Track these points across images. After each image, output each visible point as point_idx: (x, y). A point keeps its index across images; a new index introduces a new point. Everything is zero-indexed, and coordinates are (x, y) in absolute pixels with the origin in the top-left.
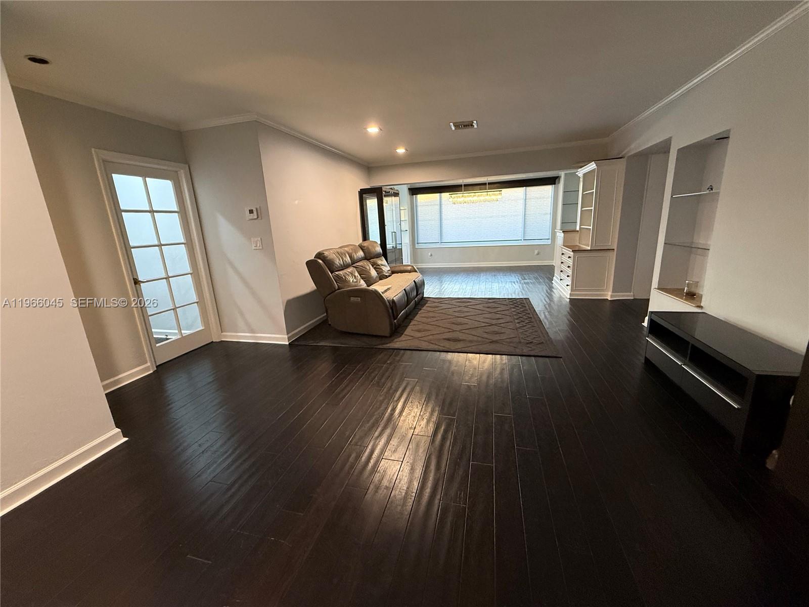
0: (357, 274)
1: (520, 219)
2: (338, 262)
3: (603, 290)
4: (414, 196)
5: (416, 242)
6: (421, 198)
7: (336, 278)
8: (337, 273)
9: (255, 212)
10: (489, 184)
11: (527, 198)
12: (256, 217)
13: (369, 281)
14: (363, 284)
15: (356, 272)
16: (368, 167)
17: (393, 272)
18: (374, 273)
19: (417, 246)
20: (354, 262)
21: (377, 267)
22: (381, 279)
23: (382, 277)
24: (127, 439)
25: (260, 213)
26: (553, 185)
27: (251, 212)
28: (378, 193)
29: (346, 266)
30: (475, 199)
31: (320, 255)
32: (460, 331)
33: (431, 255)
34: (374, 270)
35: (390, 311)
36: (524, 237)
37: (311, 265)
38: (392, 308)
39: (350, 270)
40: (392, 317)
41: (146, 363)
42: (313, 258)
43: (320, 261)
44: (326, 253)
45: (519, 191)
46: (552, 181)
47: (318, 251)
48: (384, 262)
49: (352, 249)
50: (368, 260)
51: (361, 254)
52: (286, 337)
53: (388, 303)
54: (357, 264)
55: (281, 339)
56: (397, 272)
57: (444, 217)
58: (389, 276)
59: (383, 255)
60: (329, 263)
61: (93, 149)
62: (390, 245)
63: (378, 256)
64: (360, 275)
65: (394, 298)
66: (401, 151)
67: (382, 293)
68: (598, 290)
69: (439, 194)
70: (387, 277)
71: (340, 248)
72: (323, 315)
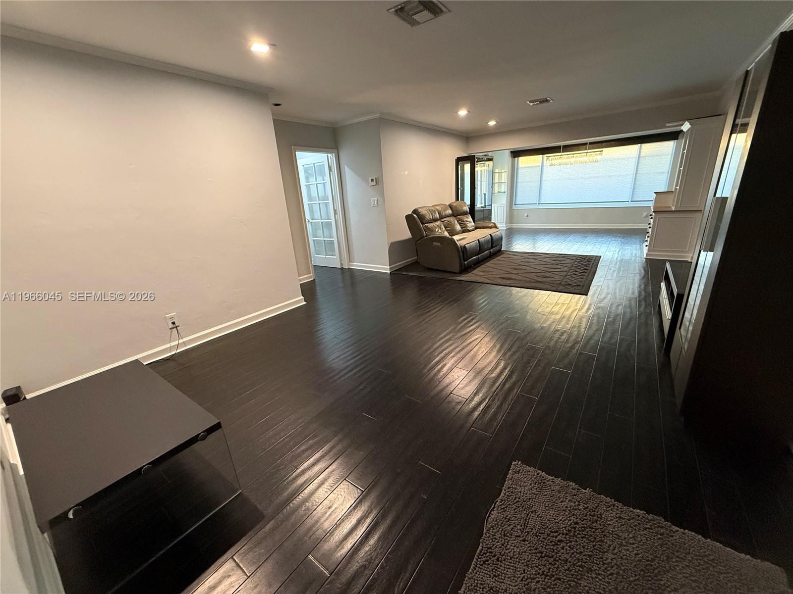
0: (443, 227)
1: (630, 179)
2: (429, 217)
3: (684, 252)
4: (516, 158)
5: (514, 203)
6: (523, 161)
7: (425, 228)
8: (426, 225)
9: (375, 180)
10: (591, 143)
11: (641, 156)
12: (375, 184)
13: (453, 232)
14: (446, 234)
15: (442, 225)
16: (466, 137)
17: (476, 228)
18: (458, 227)
19: (514, 207)
20: (442, 217)
21: (461, 223)
22: (463, 232)
23: (465, 230)
24: (306, 303)
25: (377, 182)
26: (676, 141)
27: (372, 180)
28: (472, 160)
29: (435, 220)
30: (572, 160)
31: (415, 211)
32: (517, 274)
33: (527, 216)
34: (458, 225)
35: (461, 254)
36: (632, 198)
37: (409, 218)
38: (463, 252)
39: (438, 223)
40: (462, 259)
41: (310, 273)
42: (410, 213)
43: (415, 216)
44: (420, 210)
45: (633, 149)
46: (674, 136)
47: (414, 209)
48: (470, 219)
49: (441, 208)
50: (455, 217)
51: (449, 212)
52: (389, 267)
53: (460, 249)
54: (445, 219)
55: (386, 269)
56: (480, 228)
57: (544, 177)
58: (472, 230)
59: (469, 214)
60: (422, 218)
61: (292, 146)
62: (479, 205)
63: (465, 213)
64: (445, 228)
65: (466, 245)
66: (492, 123)
67: (457, 240)
68: (679, 252)
69: (541, 156)
70: (470, 231)
71: (433, 206)
72: (414, 258)
